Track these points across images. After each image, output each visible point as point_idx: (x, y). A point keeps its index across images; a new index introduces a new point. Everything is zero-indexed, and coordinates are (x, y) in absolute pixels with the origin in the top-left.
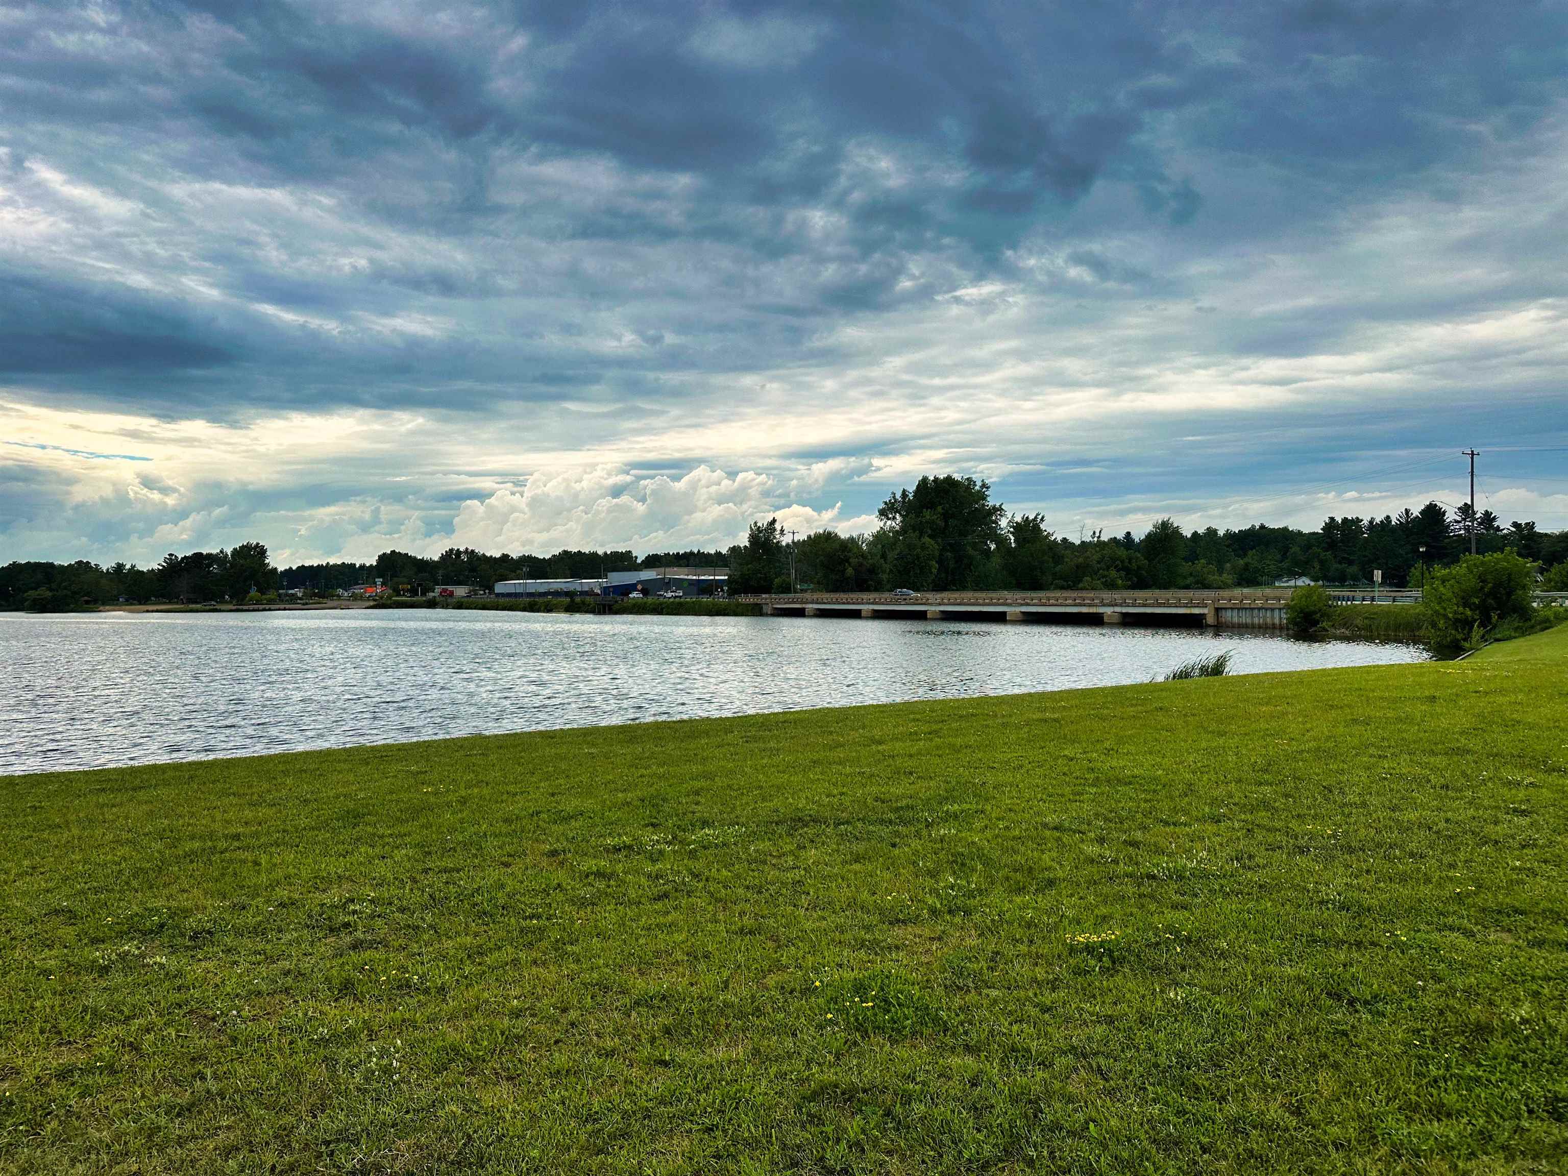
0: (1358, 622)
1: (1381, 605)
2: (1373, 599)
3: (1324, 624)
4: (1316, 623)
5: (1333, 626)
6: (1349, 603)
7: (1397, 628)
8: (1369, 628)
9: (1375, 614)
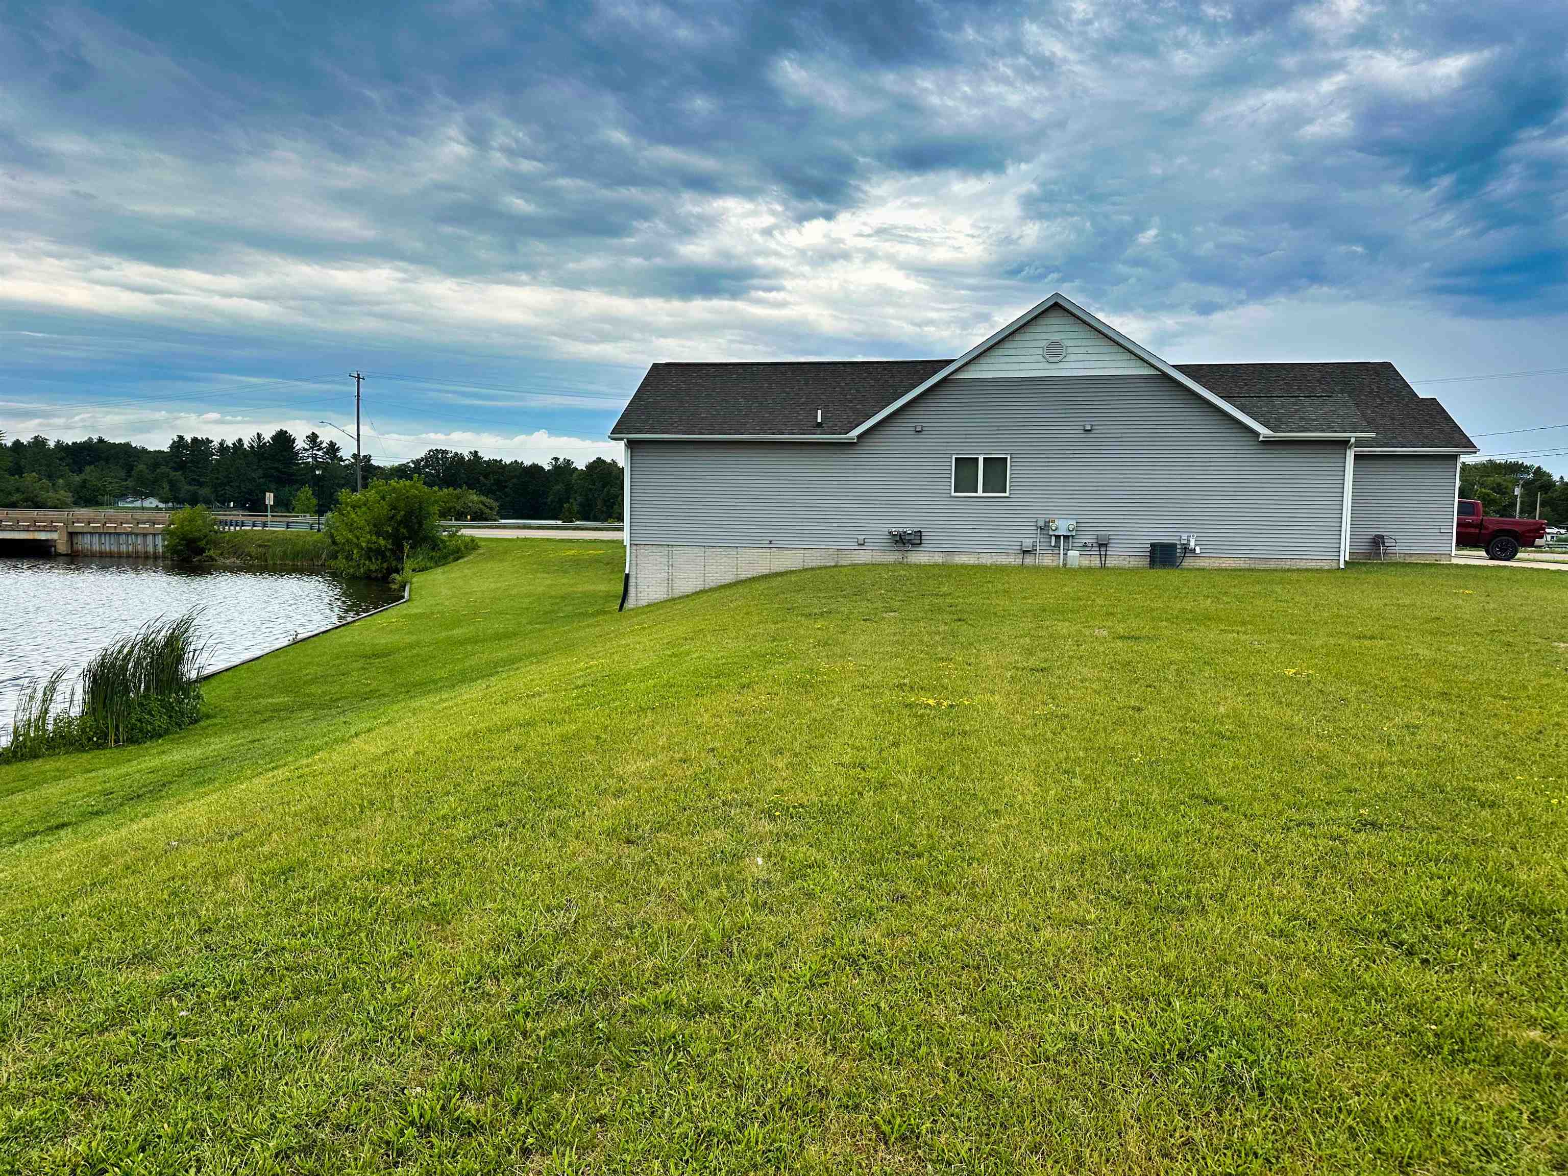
0: (253, 549)
1: (274, 532)
2: (265, 525)
3: (212, 552)
4: (202, 551)
5: (221, 554)
6: (238, 528)
7: (296, 555)
8: (263, 557)
9: (269, 541)
